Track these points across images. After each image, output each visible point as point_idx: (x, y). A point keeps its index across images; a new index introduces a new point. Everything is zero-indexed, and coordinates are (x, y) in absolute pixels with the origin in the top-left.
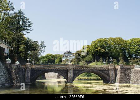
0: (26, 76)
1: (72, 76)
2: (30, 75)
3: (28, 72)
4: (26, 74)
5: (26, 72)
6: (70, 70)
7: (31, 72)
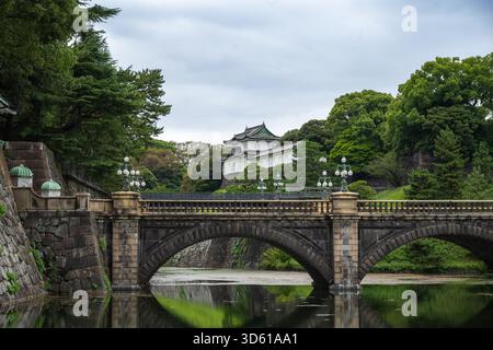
0: (116, 257)
1: (355, 258)
2: (135, 248)
3: (124, 237)
4: (115, 248)
5: (116, 236)
6: (346, 224)
7: (140, 238)
